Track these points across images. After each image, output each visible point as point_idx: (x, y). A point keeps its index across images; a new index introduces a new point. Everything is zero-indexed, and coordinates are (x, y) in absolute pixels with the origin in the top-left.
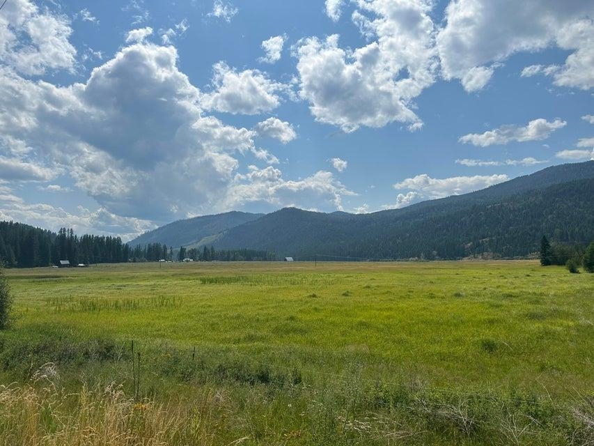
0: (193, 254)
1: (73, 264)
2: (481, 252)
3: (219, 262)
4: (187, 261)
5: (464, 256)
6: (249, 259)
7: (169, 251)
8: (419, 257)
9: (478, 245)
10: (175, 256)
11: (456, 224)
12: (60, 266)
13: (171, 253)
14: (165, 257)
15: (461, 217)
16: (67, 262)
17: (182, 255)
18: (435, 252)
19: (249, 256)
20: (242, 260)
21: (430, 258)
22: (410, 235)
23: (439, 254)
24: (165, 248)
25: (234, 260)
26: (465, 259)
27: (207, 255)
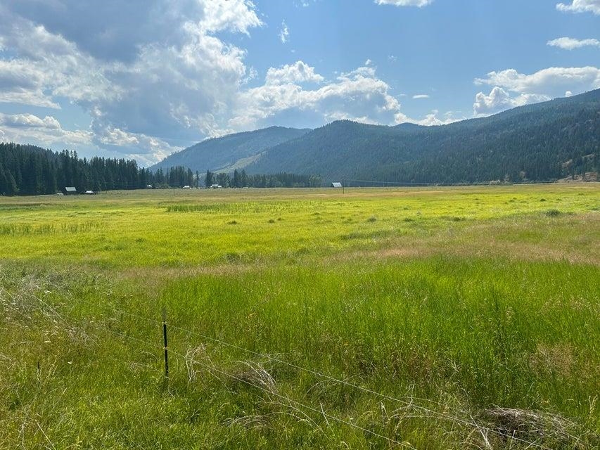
0: (223, 180)
1: (80, 191)
2: (582, 172)
3: (253, 189)
4: (214, 188)
5: (560, 177)
6: (288, 185)
7: (194, 176)
8: (502, 180)
9: (580, 163)
10: (202, 182)
11: (555, 137)
12: (66, 193)
13: (198, 178)
14: (190, 183)
15: (563, 127)
16: (73, 189)
17: (209, 181)
18: (523, 173)
19: (288, 181)
20: (280, 186)
21: (516, 180)
22: (494, 153)
23: (528, 176)
24: (190, 173)
25: (270, 186)
26: (561, 181)
27: (238, 181)
